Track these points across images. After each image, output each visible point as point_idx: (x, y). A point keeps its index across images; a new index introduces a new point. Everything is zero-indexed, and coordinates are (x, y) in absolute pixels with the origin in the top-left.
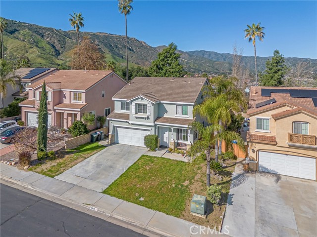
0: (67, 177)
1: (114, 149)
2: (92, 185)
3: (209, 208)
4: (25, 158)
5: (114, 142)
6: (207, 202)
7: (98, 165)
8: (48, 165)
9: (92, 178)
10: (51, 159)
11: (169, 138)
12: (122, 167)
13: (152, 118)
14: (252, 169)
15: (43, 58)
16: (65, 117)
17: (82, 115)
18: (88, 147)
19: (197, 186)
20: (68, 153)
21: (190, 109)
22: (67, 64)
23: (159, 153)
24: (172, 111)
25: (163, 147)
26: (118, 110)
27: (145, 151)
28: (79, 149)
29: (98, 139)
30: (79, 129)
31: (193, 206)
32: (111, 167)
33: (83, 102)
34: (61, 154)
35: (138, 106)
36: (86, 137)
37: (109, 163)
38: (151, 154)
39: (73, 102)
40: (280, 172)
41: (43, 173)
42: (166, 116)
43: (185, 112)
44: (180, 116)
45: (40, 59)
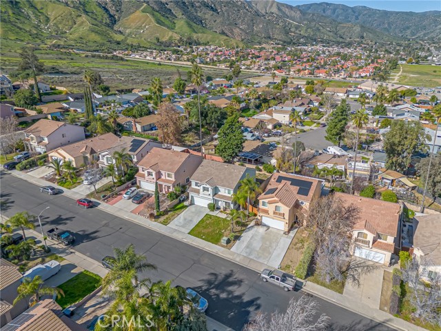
0: (172, 225)
1: (192, 208)
2: (183, 230)
3: (228, 241)
4: (152, 215)
5: (192, 204)
6: (229, 239)
7: (185, 219)
8: (162, 219)
9: (183, 226)
10: (163, 215)
11: (221, 204)
12: (196, 220)
13: (211, 195)
14: (259, 224)
15: (97, 32)
16: (164, 187)
17: (174, 186)
18: (178, 207)
19: (227, 232)
20: (170, 211)
21: (232, 192)
22: (128, 41)
23: (216, 213)
24: (223, 191)
25: (218, 208)
26: (193, 186)
27: (208, 211)
28: (173, 208)
29: (183, 201)
30: (173, 196)
31: (222, 241)
32: (191, 221)
33: (173, 179)
34: (166, 212)
35: (204, 188)
36: (176, 201)
37: (190, 219)
38: (211, 213)
39: (167, 178)
40: (270, 225)
41: (160, 222)
42: (219, 193)
43: (229, 193)
44: (227, 195)
45: (93, 34)
